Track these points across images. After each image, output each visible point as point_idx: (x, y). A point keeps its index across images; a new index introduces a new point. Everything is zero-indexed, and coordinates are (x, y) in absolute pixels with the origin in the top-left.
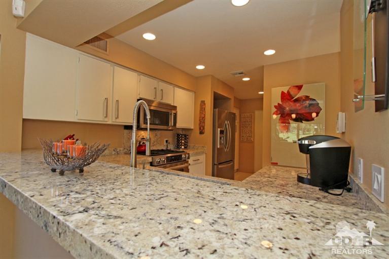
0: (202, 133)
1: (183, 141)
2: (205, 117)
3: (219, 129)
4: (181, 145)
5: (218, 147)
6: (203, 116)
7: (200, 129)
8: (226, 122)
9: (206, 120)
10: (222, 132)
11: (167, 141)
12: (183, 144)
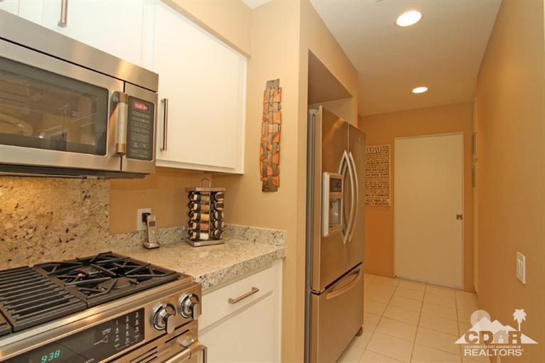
0: (269, 185)
1: (205, 217)
2: (280, 131)
3: (327, 176)
4: (198, 230)
5: (326, 233)
6: (272, 128)
7: (264, 173)
8: (345, 152)
9: (282, 145)
10: (335, 185)
11: (145, 217)
12: (206, 227)
